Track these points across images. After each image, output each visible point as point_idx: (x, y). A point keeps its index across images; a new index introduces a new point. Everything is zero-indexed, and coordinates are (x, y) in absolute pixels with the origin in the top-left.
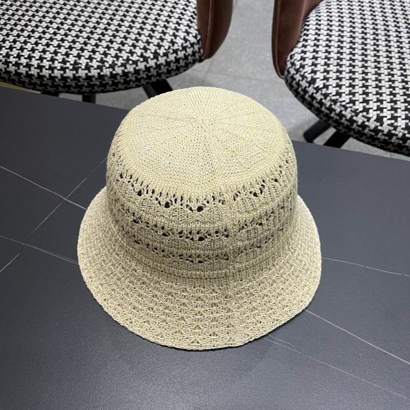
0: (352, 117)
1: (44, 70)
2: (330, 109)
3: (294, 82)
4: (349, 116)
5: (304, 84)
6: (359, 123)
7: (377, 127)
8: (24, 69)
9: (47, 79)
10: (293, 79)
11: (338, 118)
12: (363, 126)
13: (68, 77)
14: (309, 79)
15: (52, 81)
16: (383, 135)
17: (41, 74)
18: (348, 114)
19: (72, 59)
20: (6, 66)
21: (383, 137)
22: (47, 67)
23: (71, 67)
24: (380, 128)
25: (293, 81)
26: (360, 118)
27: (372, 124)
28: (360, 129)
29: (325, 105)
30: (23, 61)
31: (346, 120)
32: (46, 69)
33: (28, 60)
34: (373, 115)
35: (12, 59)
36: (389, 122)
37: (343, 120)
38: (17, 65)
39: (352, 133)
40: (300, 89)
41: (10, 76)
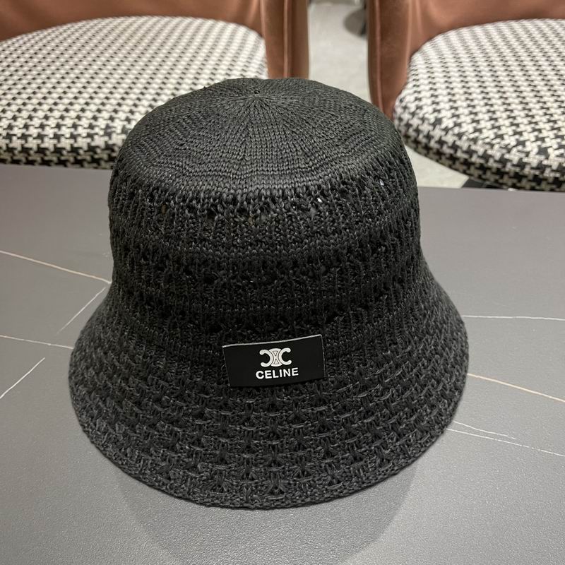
0: (503, 155)
1: (63, 139)
2: (470, 152)
3: (411, 130)
4: (498, 156)
5: (425, 128)
6: (515, 162)
7: (542, 161)
8: (35, 141)
9: (68, 152)
10: (408, 125)
11: (482, 161)
12: (521, 165)
13: (98, 147)
14: (432, 120)
15: (75, 154)
16: (553, 171)
17: (59, 146)
18: (496, 153)
19: (102, 123)
20: (7, 141)
21: (552, 175)
22: (68, 136)
23: (102, 133)
24: (545, 162)
25: (408, 129)
26: (515, 155)
27: (534, 160)
28: (518, 169)
29: (461, 148)
30: (33, 131)
31: (495, 161)
32: (67, 138)
33: (40, 130)
34: (533, 148)
35: (16, 131)
36: (558, 152)
37: (491, 163)
38: (24, 137)
39: (506, 179)
40: (421, 137)
41: (14, 155)
